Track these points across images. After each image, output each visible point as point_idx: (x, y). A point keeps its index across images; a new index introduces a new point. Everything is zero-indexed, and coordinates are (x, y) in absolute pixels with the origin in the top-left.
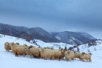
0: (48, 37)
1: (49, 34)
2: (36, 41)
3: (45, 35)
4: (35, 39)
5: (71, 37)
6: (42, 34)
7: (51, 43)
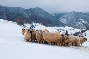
0: (50, 20)
1: (51, 15)
2: (35, 25)
3: (45, 17)
4: (33, 23)
5: (80, 20)
6: (43, 17)
7: (54, 27)
